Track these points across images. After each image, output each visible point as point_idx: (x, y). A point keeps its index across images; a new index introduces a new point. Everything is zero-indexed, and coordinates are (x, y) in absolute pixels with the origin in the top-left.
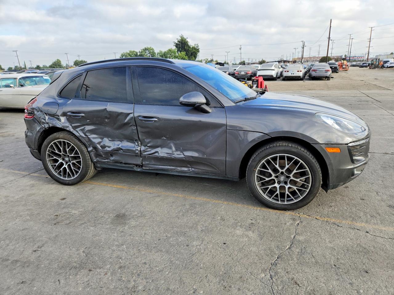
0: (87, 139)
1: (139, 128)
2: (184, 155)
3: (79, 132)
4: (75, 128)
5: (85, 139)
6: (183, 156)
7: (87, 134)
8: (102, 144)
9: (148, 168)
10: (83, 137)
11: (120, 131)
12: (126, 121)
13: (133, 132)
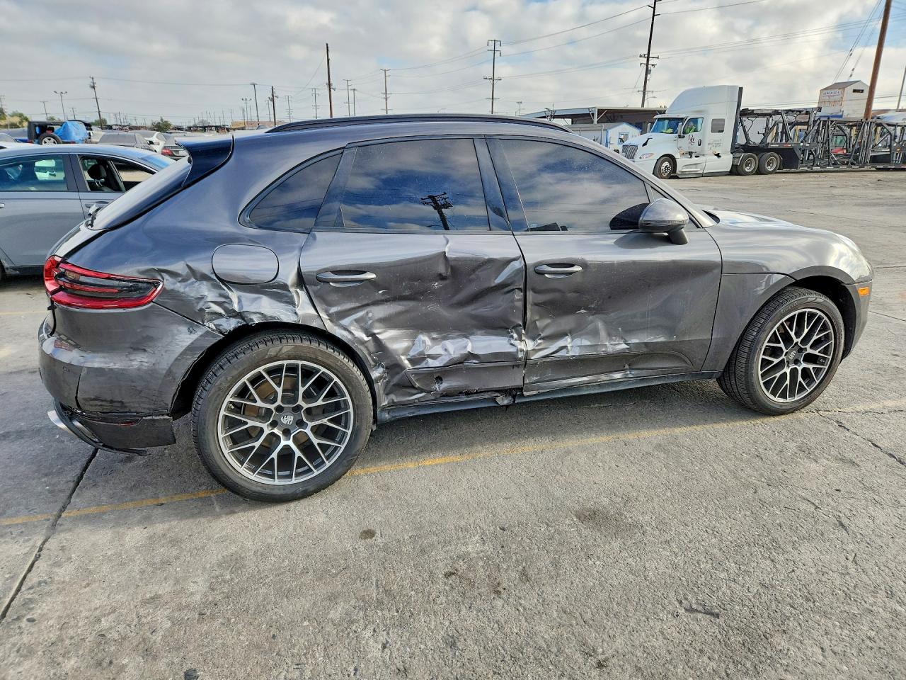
0: (372, 346)
1: (530, 295)
2: (628, 344)
3: (352, 329)
4: (337, 318)
5: (366, 347)
6: (624, 346)
7: (376, 331)
8: (412, 353)
9: (535, 392)
10: (363, 343)
11: (469, 309)
12: (499, 280)
13: (513, 308)
